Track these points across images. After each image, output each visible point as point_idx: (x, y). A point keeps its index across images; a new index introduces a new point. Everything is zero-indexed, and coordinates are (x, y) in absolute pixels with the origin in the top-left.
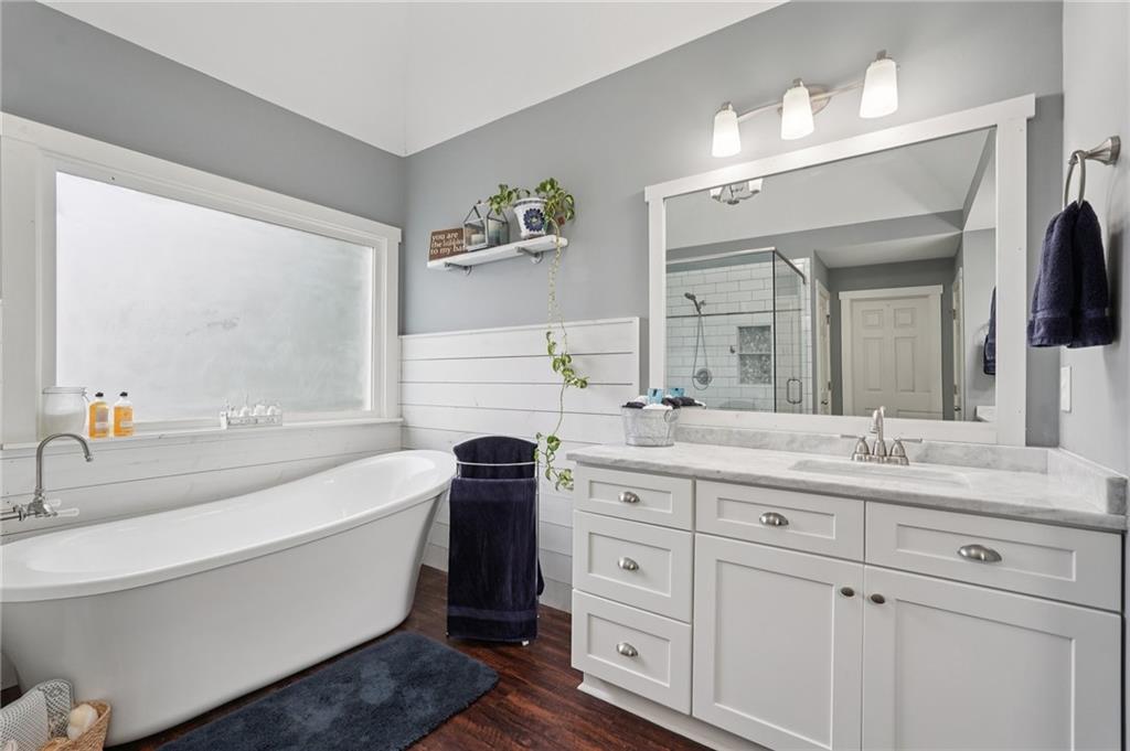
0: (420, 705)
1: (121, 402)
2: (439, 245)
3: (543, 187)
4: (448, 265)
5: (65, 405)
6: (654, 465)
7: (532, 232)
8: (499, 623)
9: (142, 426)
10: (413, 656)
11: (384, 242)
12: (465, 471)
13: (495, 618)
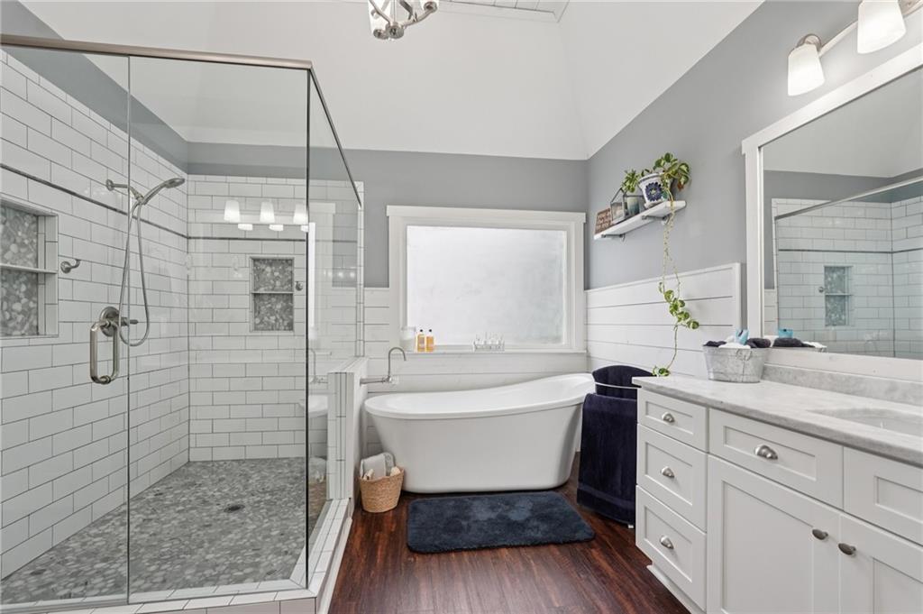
0: (536, 530)
1: (430, 334)
2: (601, 222)
3: (658, 164)
4: (605, 236)
5: (409, 335)
6: (681, 392)
7: (652, 202)
8: (609, 504)
9: (438, 347)
10: (549, 506)
11: (573, 225)
12: (599, 389)
13: (607, 500)
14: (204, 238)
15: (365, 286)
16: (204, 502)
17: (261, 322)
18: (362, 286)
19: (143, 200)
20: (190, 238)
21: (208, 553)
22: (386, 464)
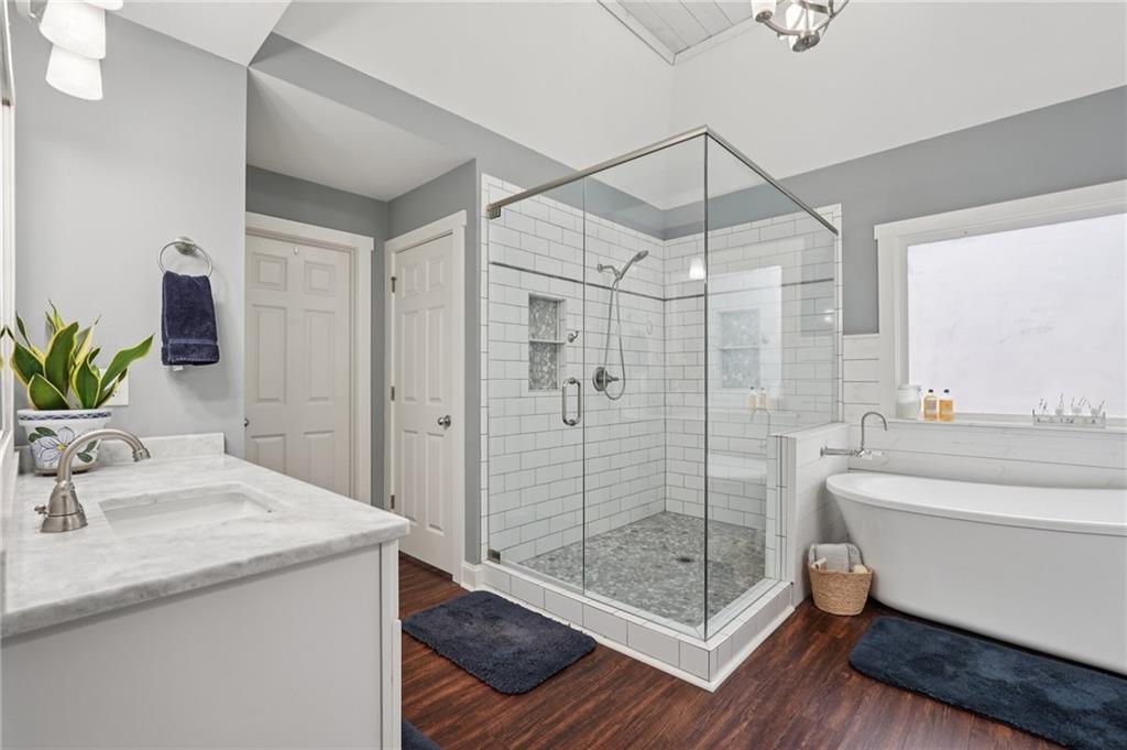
9: (961, 415)
14: (678, 298)
15: (844, 333)
16: (665, 547)
17: (729, 379)
18: (840, 334)
19: (620, 276)
20: (665, 300)
21: (650, 586)
22: (849, 557)
